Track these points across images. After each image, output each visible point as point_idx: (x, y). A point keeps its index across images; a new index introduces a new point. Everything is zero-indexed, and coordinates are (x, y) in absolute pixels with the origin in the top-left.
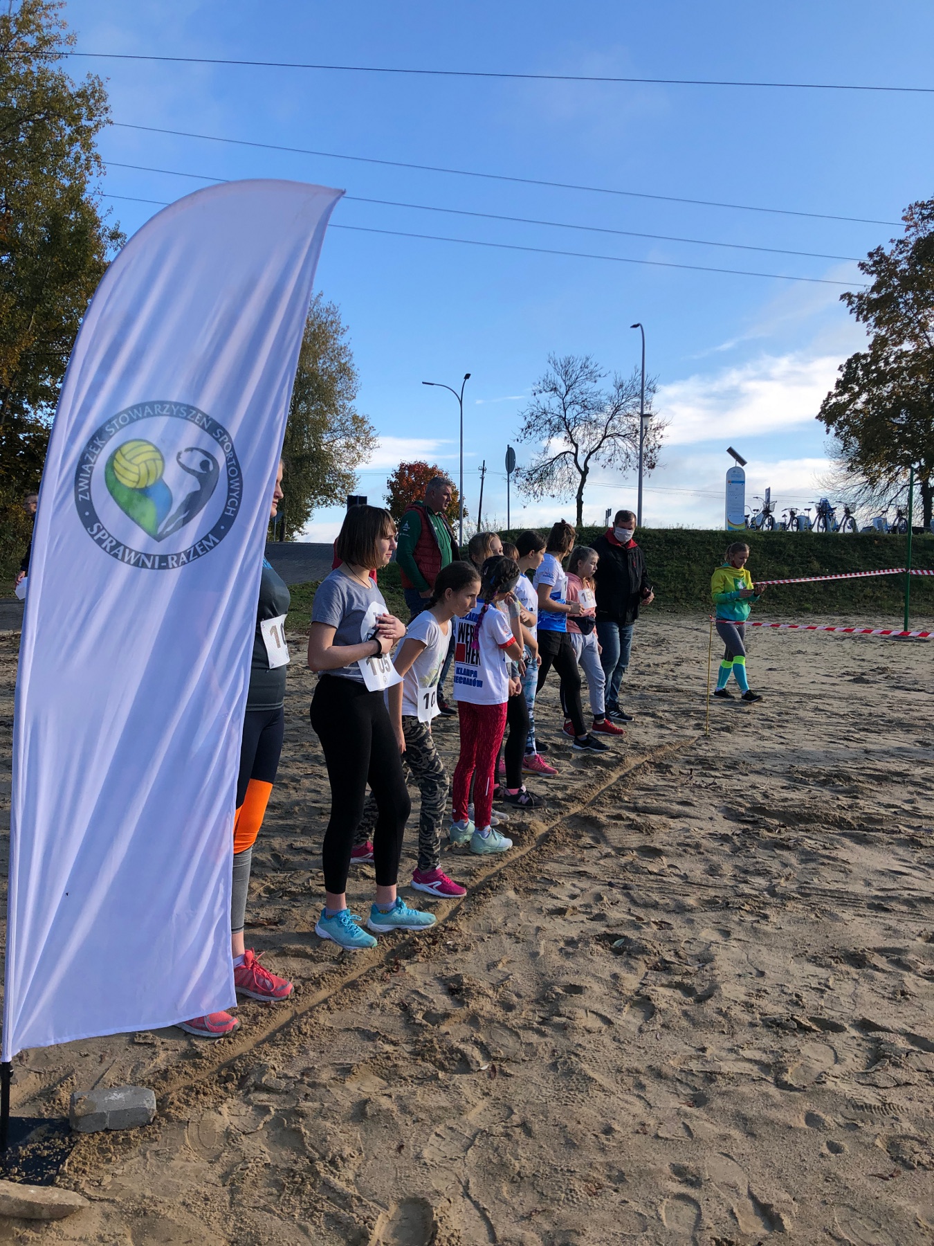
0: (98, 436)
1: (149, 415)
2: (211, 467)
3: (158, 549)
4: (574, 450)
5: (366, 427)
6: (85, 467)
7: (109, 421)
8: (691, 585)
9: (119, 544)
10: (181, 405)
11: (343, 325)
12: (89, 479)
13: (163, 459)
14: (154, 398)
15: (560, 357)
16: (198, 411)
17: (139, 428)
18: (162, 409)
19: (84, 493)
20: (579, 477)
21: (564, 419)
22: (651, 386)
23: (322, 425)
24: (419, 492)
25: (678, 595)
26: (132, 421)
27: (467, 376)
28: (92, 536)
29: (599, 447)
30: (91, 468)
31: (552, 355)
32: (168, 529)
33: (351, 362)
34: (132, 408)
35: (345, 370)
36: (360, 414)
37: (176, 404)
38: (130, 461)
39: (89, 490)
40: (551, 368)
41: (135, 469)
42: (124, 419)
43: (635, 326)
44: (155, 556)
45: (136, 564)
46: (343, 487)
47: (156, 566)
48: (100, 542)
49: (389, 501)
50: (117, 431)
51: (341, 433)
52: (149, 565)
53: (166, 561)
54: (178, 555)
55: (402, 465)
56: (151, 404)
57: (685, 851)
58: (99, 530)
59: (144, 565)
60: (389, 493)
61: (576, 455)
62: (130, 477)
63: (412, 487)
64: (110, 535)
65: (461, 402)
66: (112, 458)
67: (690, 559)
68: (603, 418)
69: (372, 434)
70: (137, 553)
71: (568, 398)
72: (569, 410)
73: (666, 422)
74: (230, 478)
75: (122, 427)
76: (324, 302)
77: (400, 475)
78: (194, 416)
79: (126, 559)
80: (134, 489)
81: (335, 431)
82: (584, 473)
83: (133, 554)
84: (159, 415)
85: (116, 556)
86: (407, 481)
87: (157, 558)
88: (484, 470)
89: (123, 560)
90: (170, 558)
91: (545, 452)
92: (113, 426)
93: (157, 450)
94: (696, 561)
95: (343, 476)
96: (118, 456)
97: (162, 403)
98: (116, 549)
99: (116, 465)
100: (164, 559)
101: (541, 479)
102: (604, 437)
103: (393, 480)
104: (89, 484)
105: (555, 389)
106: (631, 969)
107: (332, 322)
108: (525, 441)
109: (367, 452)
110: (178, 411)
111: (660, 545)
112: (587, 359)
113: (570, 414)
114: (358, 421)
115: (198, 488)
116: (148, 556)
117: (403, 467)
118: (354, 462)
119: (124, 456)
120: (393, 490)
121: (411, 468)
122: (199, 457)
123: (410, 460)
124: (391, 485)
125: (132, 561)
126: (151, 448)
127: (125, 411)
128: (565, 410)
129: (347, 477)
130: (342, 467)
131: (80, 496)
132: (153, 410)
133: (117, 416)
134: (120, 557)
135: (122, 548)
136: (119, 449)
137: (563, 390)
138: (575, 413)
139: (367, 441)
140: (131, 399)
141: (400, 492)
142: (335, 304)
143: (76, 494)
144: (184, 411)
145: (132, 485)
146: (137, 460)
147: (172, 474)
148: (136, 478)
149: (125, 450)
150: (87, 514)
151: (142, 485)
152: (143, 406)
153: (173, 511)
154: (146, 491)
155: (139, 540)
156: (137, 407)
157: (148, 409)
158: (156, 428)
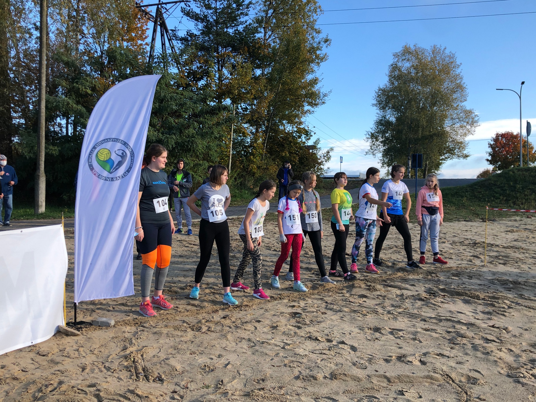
0: (94, 148)
1: (106, 142)
2: (124, 154)
3: (111, 176)
5: (473, 115)
6: (90, 156)
7: (96, 145)
9: (100, 175)
11: (458, 63)
13: (111, 153)
14: (107, 138)
16: (120, 140)
17: (103, 146)
19: (90, 162)
24: (507, 149)
26: (102, 144)
27: (523, 83)
28: (93, 173)
30: (92, 156)
32: (114, 171)
33: (462, 82)
34: (102, 141)
35: (460, 87)
36: (469, 109)
37: (114, 138)
38: (102, 154)
41: (103, 156)
42: (100, 144)
44: (110, 178)
45: (105, 180)
46: (459, 148)
48: (95, 174)
49: (490, 154)
50: (98, 146)
51: (457, 120)
52: (109, 180)
54: (116, 177)
55: (497, 134)
56: (107, 139)
58: (94, 171)
59: (107, 180)
60: (490, 150)
62: (102, 158)
63: (504, 146)
64: (97, 173)
65: (520, 97)
66: (97, 153)
69: (476, 119)
70: (105, 177)
74: (131, 157)
76: (447, 52)
77: (496, 140)
80: (104, 161)
81: (453, 119)
85: (99, 178)
86: (500, 143)
89: (101, 179)
90: (114, 178)
93: (109, 151)
95: (458, 143)
96: (99, 153)
97: (110, 139)
98: (99, 176)
99: (98, 155)
100: (112, 178)
103: (492, 143)
104: (91, 160)
107: (452, 62)
109: (473, 128)
114: (468, 113)
115: (121, 160)
116: (108, 178)
117: (498, 135)
118: (465, 135)
120: (492, 147)
121: (503, 135)
122: (122, 152)
123: (502, 131)
124: (491, 146)
127: (100, 142)
129: (461, 143)
130: (459, 138)
132: (108, 141)
133: (98, 143)
139: (473, 123)
140: (102, 138)
141: (497, 150)
142: (454, 53)
143: (88, 162)
144: (116, 140)
145: (103, 160)
146: (104, 154)
147: (114, 157)
148: (104, 158)
149: (100, 151)
150: (91, 168)
151: (105, 160)
152: (105, 140)
153: (114, 166)
154: (107, 161)
155: (105, 174)
156: (103, 140)
157: (106, 140)
158: (109, 145)
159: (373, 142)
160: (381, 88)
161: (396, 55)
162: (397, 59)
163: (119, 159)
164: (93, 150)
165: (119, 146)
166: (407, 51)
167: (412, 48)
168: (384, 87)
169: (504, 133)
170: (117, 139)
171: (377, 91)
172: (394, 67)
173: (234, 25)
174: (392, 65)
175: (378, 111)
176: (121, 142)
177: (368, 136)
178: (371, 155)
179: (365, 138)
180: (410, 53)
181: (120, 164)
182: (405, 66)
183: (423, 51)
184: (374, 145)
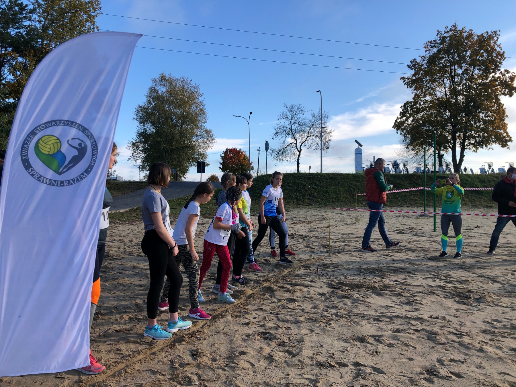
0: (33, 133)
1: (54, 125)
2: (83, 145)
3: (60, 178)
4: (295, 142)
5: (211, 134)
6: (26, 146)
7: (36, 128)
8: (339, 196)
9: (41, 176)
10: (69, 121)
11: (201, 93)
12: (27, 150)
13: (61, 143)
14: (56, 118)
15: (289, 104)
16: (76, 123)
17: (49, 131)
18: (60, 123)
19: (25, 156)
20: (298, 153)
21: (291, 129)
22: (326, 116)
23: (192, 134)
24: (233, 160)
25: (334, 200)
26: (47, 127)
27: (251, 113)
28: (29, 173)
29: (306, 141)
30: (28, 146)
31: (285, 104)
32: (64, 170)
33: (204, 108)
34: (46, 123)
35: (202, 111)
36: (208, 129)
37: (67, 121)
38: (45, 143)
39: (27, 155)
40: (285, 110)
41: (48, 147)
42: (43, 127)
43: (318, 92)
44: (58, 181)
45: (50, 184)
47: (59, 185)
48: (32, 175)
49: (222, 164)
50: (39, 131)
51: (201, 137)
52: (56, 185)
53: (63, 183)
54: (68, 181)
55: (227, 149)
56: (55, 121)
57: (306, 300)
58: (32, 170)
59: (53, 185)
60: (221, 161)
61: (296, 144)
62: (46, 150)
63: (231, 158)
64: (37, 173)
65: (249, 123)
66: (38, 142)
67: (339, 185)
68: (307, 129)
69: (214, 137)
70: (50, 180)
71: (292, 121)
72: (293, 126)
73: (333, 130)
74: (93, 150)
75: (42, 130)
76: (193, 83)
77: (226, 153)
78: (75, 125)
79: (45, 182)
80: (48, 155)
81: (198, 136)
82: (300, 152)
83: (48, 180)
84: (59, 125)
85: (40, 181)
86: (229, 156)
87: (59, 182)
88: (259, 151)
89: (43, 182)
90: (65, 182)
91: (284, 143)
92: (38, 130)
93: (58, 139)
94: (341, 186)
95: (202, 154)
96: (40, 141)
97: (60, 121)
98: (40, 179)
99: (39, 145)
101: (282, 154)
102: (308, 137)
103: (223, 155)
104: (27, 153)
105: (287, 118)
106: (269, 345)
107: (196, 92)
108: (275, 139)
109: (212, 144)
110: (68, 124)
111: (327, 180)
112: (300, 105)
113: (293, 128)
114: (208, 132)
115: (77, 154)
116: (55, 181)
117: (227, 150)
118: (206, 148)
119: (43, 141)
120: (223, 159)
121: (230, 150)
122: (78, 142)
123: (230, 147)
124: (222, 158)
125: (48, 183)
126: (56, 138)
127: (44, 124)
128: (291, 126)
129: (204, 154)
130: (202, 151)
131: (23, 157)
132: (56, 124)
133: (39, 126)
134: (41, 181)
135: (42, 178)
136: (41, 139)
137: (290, 118)
138: (295, 127)
139: (212, 140)
140: (46, 119)
141: (226, 161)
142: (198, 85)
143: (22, 156)
144: (70, 123)
145: (47, 153)
146: (49, 143)
147: (65, 148)
148: (49, 150)
149: (43, 139)
150: (27, 164)
151: (51, 153)
152: (51, 122)
153: (66, 163)
154: (53, 156)
155: (50, 174)
156: (49, 122)
157: (53, 123)
158: (58, 130)
159: (134, 150)
160: (141, 106)
161: (154, 80)
162: (155, 83)
163: (75, 153)
164: (31, 136)
165: (73, 132)
166: (163, 78)
167: (168, 76)
168: (143, 105)
169: (231, 148)
170: (72, 122)
171: (137, 108)
172: (153, 90)
173: (15, 27)
174: (151, 88)
175: (138, 125)
176: (78, 127)
177: (130, 145)
178: (133, 161)
179: (127, 146)
180: (165, 80)
181: (75, 160)
182: (162, 90)
183: (177, 81)
184: (135, 152)
